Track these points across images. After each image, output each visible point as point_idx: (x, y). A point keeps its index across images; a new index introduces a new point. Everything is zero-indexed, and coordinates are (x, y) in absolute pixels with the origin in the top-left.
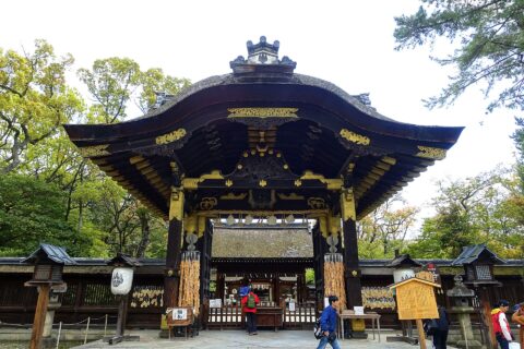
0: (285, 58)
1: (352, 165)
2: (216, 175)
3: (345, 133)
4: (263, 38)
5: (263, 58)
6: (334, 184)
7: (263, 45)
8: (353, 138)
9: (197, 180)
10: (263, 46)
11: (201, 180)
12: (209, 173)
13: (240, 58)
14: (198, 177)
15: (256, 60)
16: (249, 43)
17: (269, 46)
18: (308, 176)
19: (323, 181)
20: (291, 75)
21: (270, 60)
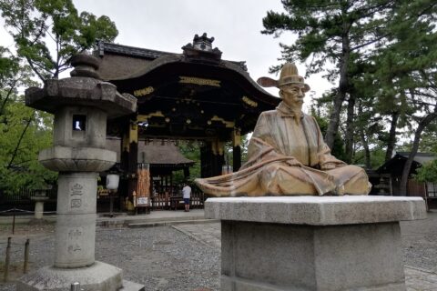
0: (216, 49)
1: (243, 116)
2: (159, 114)
3: (245, 99)
4: (205, 34)
5: (203, 47)
6: (229, 125)
7: (204, 38)
8: (249, 102)
9: (146, 117)
10: (204, 40)
11: (149, 117)
12: (155, 112)
13: (189, 45)
14: (147, 114)
15: (199, 47)
16: (196, 36)
17: (208, 39)
18: (215, 118)
19: (224, 122)
20: (220, 60)
21: (207, 49)
